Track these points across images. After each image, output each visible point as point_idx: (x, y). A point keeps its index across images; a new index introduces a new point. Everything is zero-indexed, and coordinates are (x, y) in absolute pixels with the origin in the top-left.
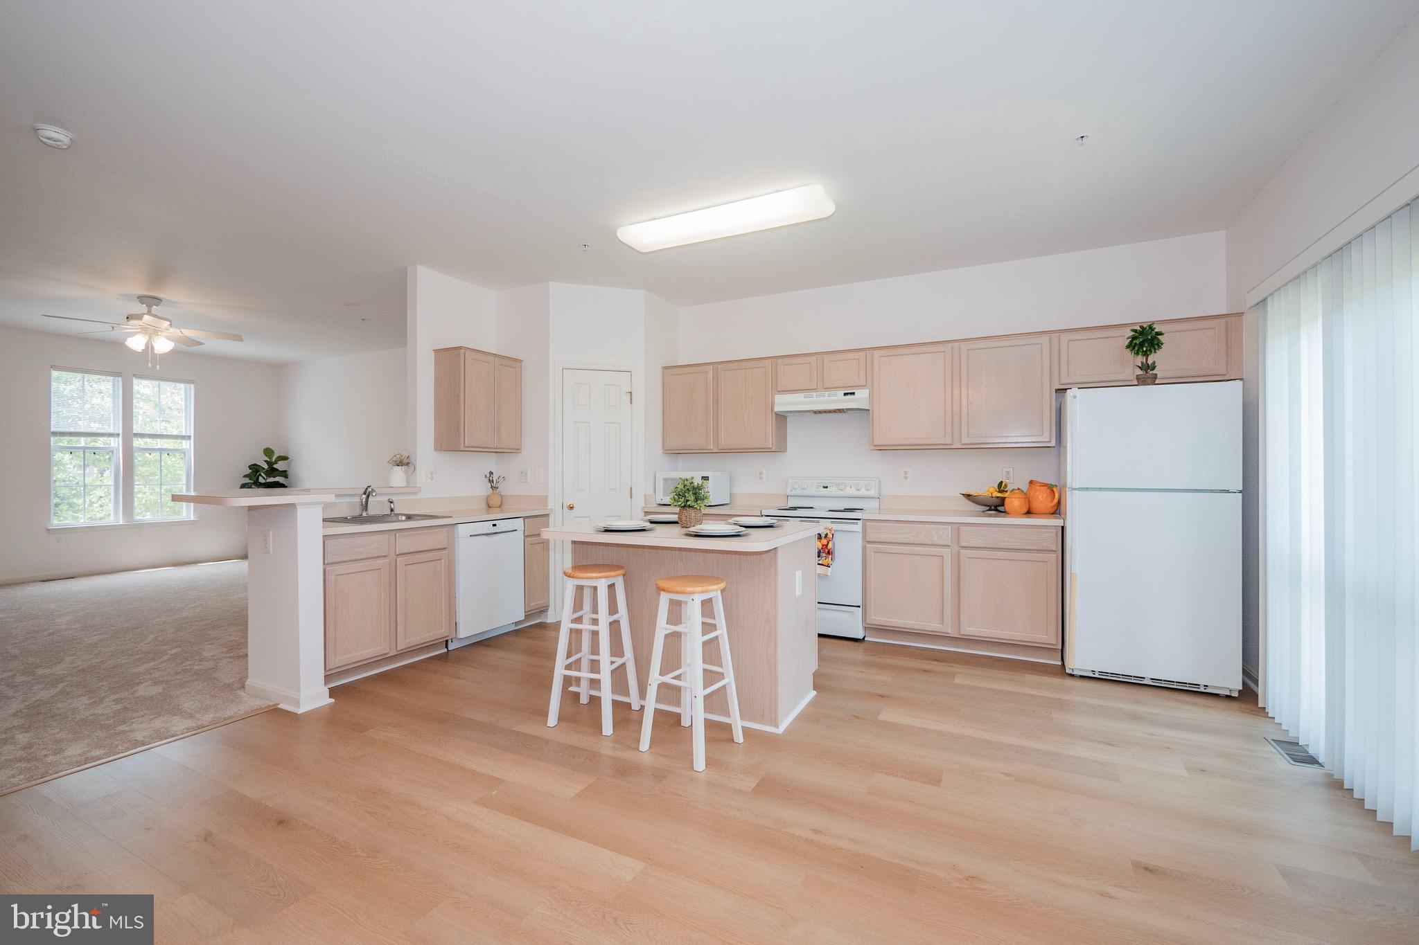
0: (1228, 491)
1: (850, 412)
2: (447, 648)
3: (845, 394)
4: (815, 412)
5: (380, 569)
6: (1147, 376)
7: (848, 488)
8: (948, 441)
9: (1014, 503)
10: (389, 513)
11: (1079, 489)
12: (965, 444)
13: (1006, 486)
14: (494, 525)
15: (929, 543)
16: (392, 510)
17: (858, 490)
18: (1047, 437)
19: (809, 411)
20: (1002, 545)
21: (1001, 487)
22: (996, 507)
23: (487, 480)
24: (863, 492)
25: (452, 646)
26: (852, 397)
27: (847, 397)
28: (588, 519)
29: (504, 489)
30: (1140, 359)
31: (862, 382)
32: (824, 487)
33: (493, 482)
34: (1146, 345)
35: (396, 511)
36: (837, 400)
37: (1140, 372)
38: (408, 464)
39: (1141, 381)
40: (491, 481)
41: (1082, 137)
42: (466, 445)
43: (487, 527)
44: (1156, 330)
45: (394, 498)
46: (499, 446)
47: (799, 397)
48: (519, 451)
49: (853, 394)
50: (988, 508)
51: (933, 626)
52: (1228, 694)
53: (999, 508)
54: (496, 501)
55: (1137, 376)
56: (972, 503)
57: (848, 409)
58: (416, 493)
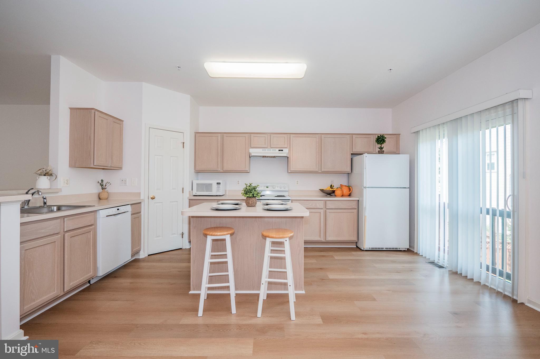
0: (406, 188)
1: (276, 157)
2: (90, 283)
3: (279, 150)
4: (263, 157)
5: (55, 242)
6: (381, 151)
7: (277, 187)
8: (317, 170)
9: (338, 192)
10: (43, 205)
11: (368, 187)
12: (323, 171)
13: (333, 186)
14: (118, 209)
15: (316, 208)
16: (45, 203)
17: (281, 188)
18: (349, 170)
19: (261, 156)
20: (340, 207)
21: (331, 186)
22: (330, 194)
23: (99, 184)
24: (282, 189)
25: (92, 282)
26: (282, 151)
27: (280, 151)
28: (161, 203)
29: (110, 189)
30: (379, 146)
31: (286, 146)
32: (267, 187)
33: (103, 185)
34: (383, 141)
35: (48, 204)
36: (275, 153)
37: (379, 150)
38: (51, 175)
39: (379, 152)
40: (102, 185)
41: (390, 69)
42: (95, 165)
43: (114, 211)
44: (385, 137)
45: (45, 196)
46: (113, 166)
47: (260, 150)
48: (121, 169)
49: (282, 150)
50: (327, 194)
51: (317, 238)
52: (405, 250)
53: (331, 194)
54: (104, 196)
55: (378, 151)
56: (323, 193)
57: (276, 156)
58: (58, 192)
